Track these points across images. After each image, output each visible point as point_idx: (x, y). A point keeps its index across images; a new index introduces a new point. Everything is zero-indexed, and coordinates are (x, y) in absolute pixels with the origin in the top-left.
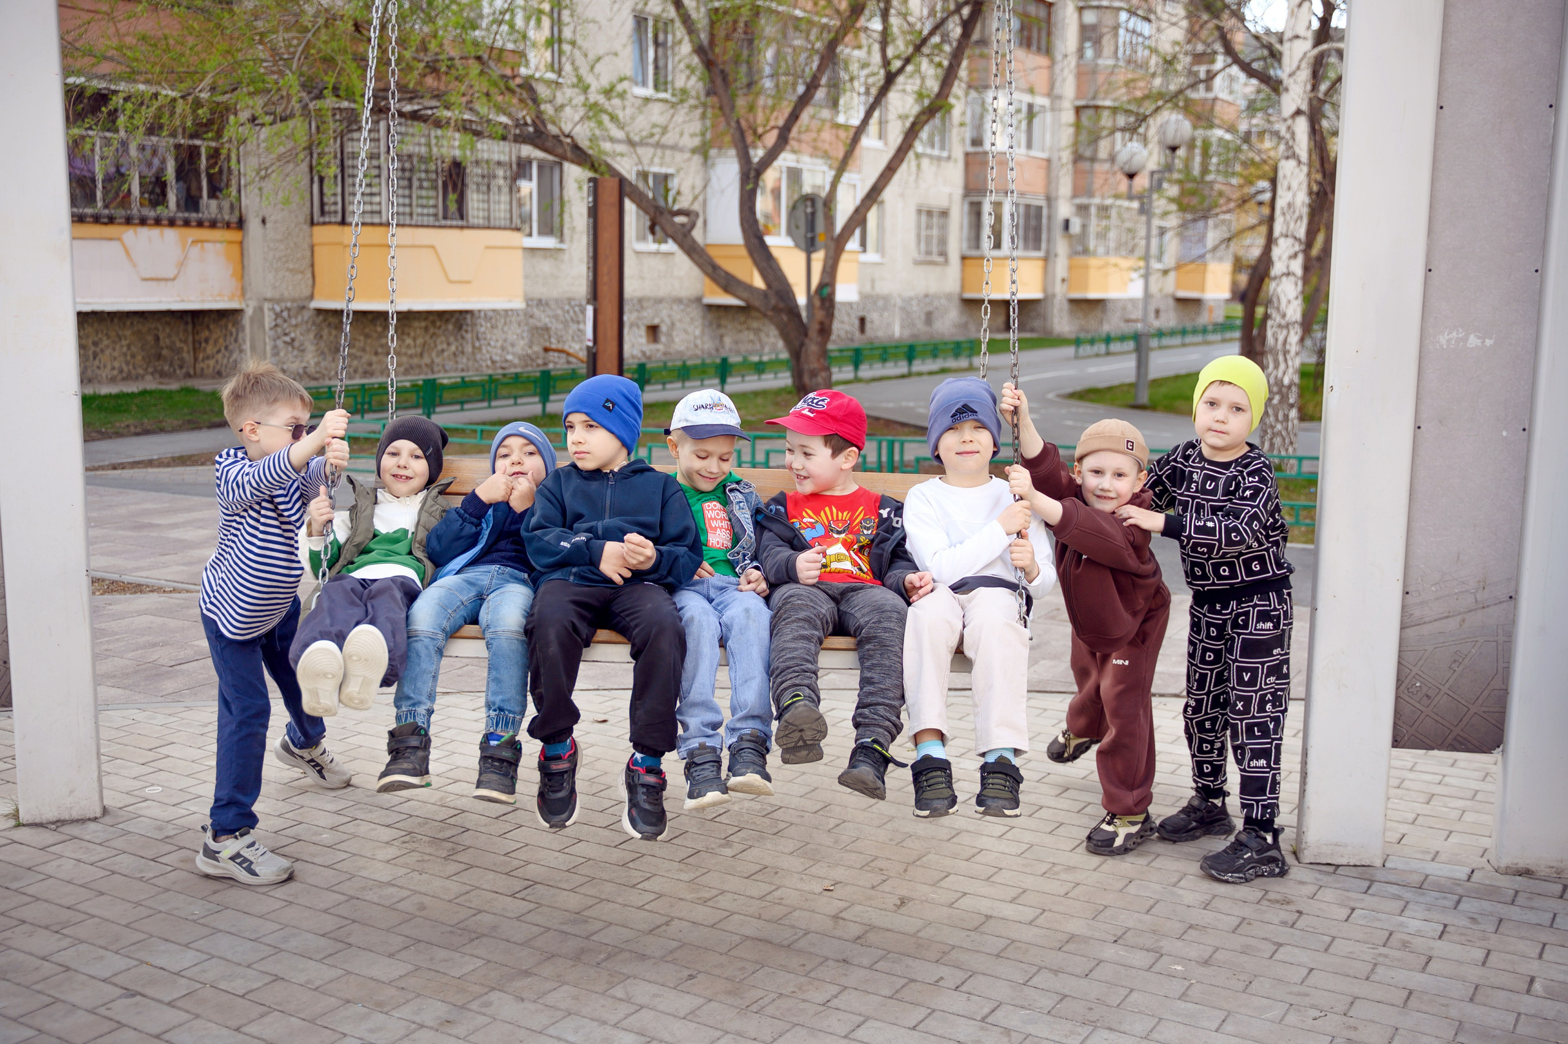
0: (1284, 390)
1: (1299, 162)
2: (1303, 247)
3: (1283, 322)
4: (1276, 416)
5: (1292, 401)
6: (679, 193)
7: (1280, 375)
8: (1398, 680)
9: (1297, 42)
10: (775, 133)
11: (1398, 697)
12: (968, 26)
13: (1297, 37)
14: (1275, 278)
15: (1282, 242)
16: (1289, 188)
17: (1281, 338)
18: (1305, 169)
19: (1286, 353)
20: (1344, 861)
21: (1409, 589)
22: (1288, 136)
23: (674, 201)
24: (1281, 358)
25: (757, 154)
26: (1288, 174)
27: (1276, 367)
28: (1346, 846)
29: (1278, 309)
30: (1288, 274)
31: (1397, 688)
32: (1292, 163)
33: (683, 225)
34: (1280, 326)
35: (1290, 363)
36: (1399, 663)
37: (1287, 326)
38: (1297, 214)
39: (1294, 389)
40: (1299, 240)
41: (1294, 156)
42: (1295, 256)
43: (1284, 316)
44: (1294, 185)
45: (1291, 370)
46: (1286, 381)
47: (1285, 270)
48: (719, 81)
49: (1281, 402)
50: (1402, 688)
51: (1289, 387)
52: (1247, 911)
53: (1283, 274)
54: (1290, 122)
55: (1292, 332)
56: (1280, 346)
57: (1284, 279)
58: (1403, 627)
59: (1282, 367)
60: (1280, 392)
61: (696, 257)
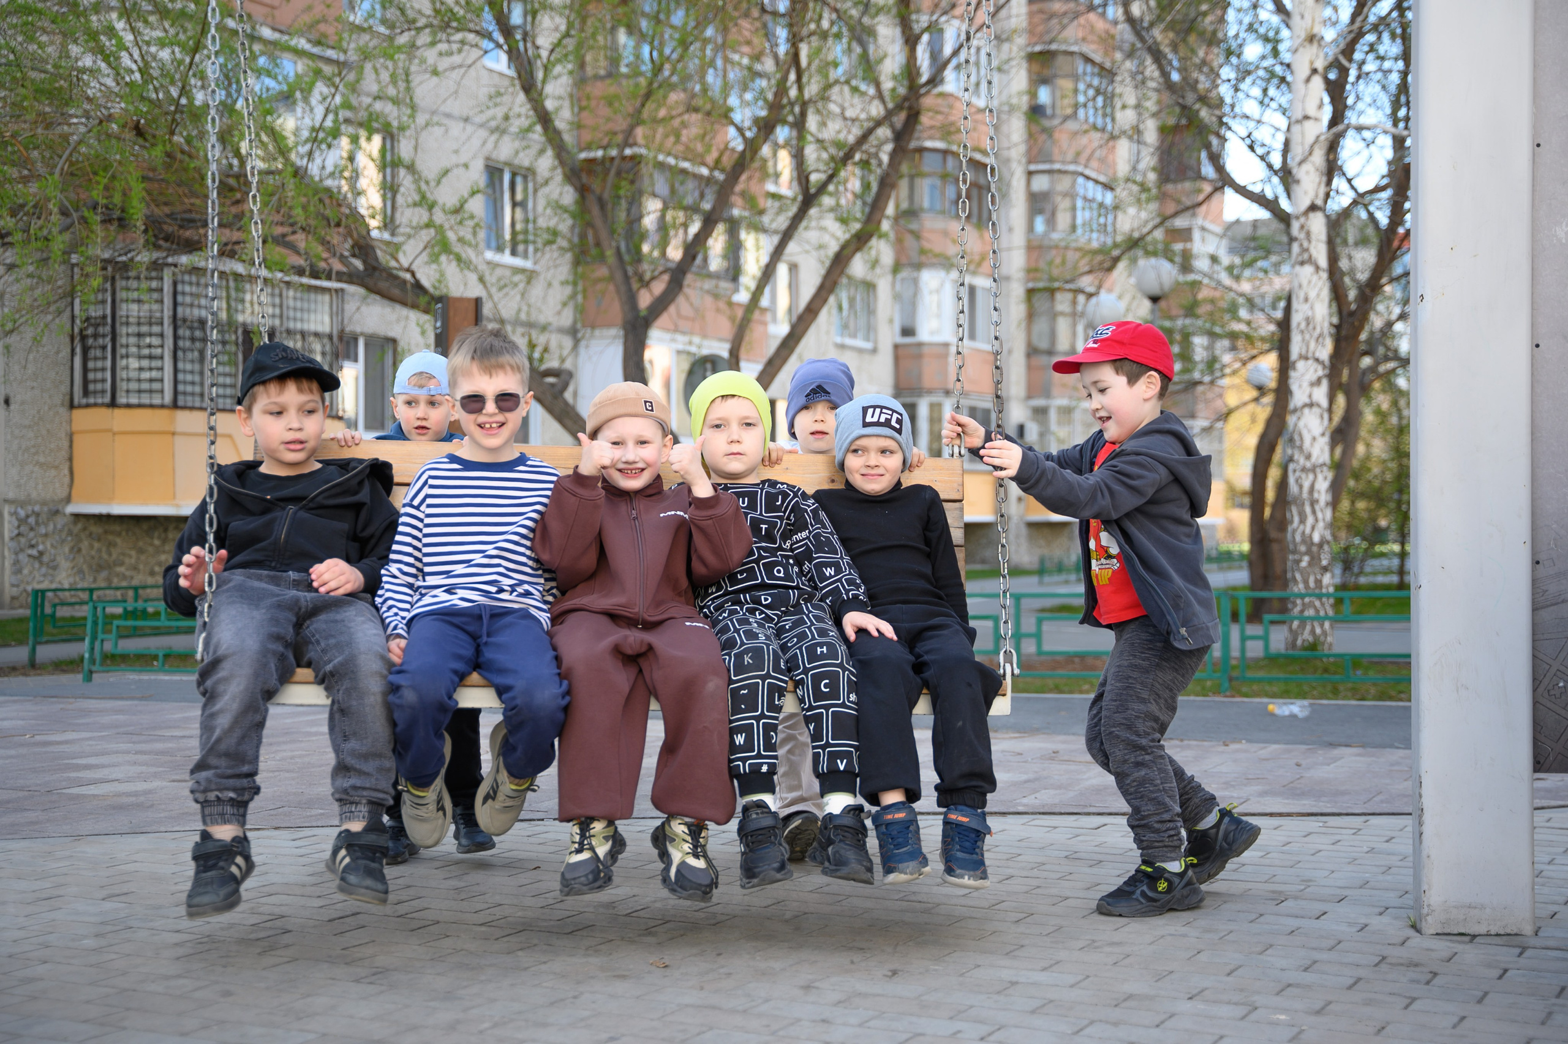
0: (1315, 549)
1: (1318, 268)
2: (1327, 371)
3: (1308, 465)
4: (1306, 582)
5: (1324, 563)
6: (546, 350)
7: (1308, 531)
8: (1534, 679)
9: (1308, 124)
10: (666, 277)
11: (1536, 703)
12: (901, 137)
13: (1307, 117)
14: (1295, 410)
15: (1301, 365)
16: (1306, 300)
17: (1306, 485)
18: (1325, 275)
19: (1313, 503)
20: (1482, 929)
21: (1541, 557)
22: (1302, 236)
23: (541, 360)
24: (1308, 509)
25: (645, 300)
26: (1305, 283)
27: (1303, 521)
28: (1482, 907)
29: (1301, 448)
30: (1311, 405)
31: (1535, 690)
32: (1308, 269)
33: (552, 385)
34: (1304, 470)
35: (1320, 515)
36: (1534, 656)
37: (1313, 470)
38: (1318, 330)
39: (1326, 547)
40: (1322, 363)
41: (1310, 261)
42: (1318, 382)
43: (1308, 457)
44: (1312, 295)
45: (1321, 524)
46: (1316, 538)
47: (1307, 401)
48: (596, 210)
49: (1310, 564)
50: (1540, 690)
51: (1320, 545)
53: (1305, 405)
54: (1302, 220)
55: (1320, 477)
56: (1305, 495)
57: (1306, 411)
58: (1536, 608)
59: (1310, 520)
60: (1308, 552)
61: (569, 423)
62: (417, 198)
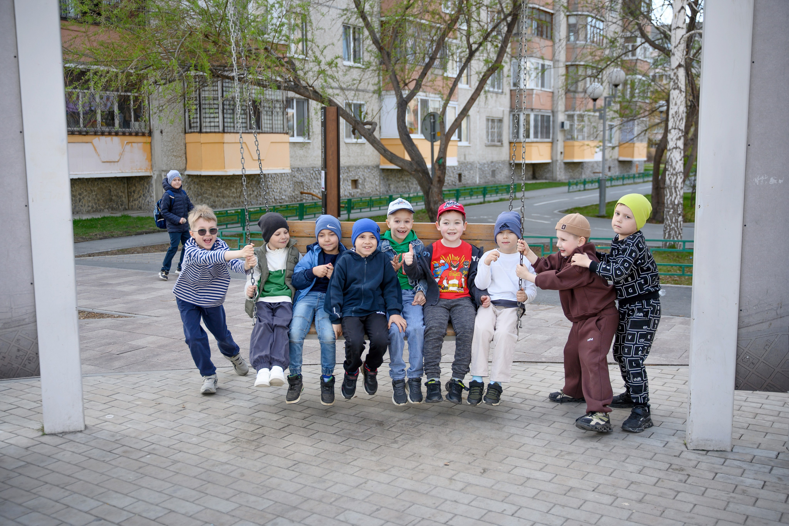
0: (675, 207)
1: (681, 91)
2: (683, 134)
3: (674, 172)
4: (671, 220)
5: (679, 212)
6: (366, 113)
7: (673, 199)
8: (737, 355)
9: (678, 30)
10: (415, 82)
11: (737, 364)
12: (510, 26)
13: (678, 27)
14: (670, 150)
15: (672, 131)
16: (676, 104)
17: (673, 180)
18: (684, 94)
19: (676, 188)
20: (711, 449)
21: (742, 308)
22: (675, 78)
23: (364, 118)
24: (673, 190)
25: (405, 93)
26: (675, 97)
27: (671, 195)
28: (712, 440)
29: (671, 165)
30: (676, 148)
31: (737, 359)
32: (677, 91)
33: (369, 129)
34: (672, 174)
35: (678, 193)
36: (737, 346)
37: (676, 174)
38: (680, 117)
39: (680, 206)
40: (682, 130)
41: (678, 88)
42: (679, 138)
43: (674, 169)
44: (679, 102)
45: (679, 197)
46: (676, 202)
47: (675, 146)
48: (386, 57)
49: (673, 213)
50: (739, 359)
51: (678, 205)
52: (661, 475)
53: (674, 148)
54: (675, 70)
55: (679, 177)
56: (672, 185)
57: (674, 150)
58: (739, 328)
59: (674, 195)
60: (673, 208)
61: (376, 145)
62: (314, 59)
